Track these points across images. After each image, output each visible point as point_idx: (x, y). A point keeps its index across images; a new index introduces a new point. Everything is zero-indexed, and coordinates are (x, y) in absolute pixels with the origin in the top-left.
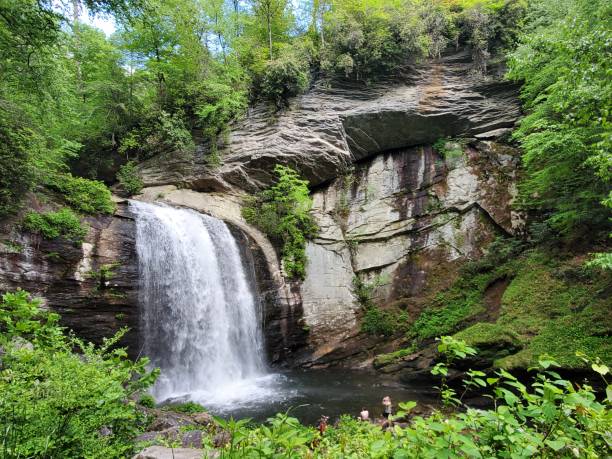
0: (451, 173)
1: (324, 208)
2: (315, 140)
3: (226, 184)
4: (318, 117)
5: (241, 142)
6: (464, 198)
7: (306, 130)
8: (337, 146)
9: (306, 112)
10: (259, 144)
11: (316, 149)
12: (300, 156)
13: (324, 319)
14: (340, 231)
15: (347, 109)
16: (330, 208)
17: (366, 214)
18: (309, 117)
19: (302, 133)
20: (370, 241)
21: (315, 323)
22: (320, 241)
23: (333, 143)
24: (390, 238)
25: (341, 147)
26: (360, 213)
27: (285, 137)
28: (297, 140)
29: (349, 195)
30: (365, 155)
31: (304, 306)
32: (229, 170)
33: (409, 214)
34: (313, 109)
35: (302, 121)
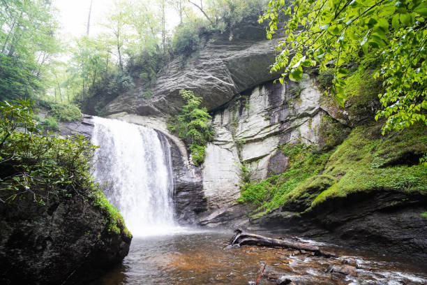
0: (303, 92)
1: (222, 123)
2: (209, 77)
3: (156, 110)
4: (210, 62)
5: (164, 82)
6: (312, 106)
7: (203, 72)
8: (224, 80)
9: (202, 60)
10: (175, 82)
11: (210, 83)
12: (200, 88)
13: (217, 192)
14: (231, 136)
15: (228, 56)
16: (225, 123)
17: (248, 124)
18: (204, 63)
19: (200, 74)
20: (252, 141)
21: (211, 194)
22: (217, 143)
23: (222, 78)
24: (265, 138)
25: (227, 81)
26: (245, 124)
27: (190, 76)
28: (198, 78)
29: (237, 113)
30: (247, 87)
31: (204, 183)
32: (157, 100)
33: (276, 121)
34: (206, 58)
35: (199, 66)
